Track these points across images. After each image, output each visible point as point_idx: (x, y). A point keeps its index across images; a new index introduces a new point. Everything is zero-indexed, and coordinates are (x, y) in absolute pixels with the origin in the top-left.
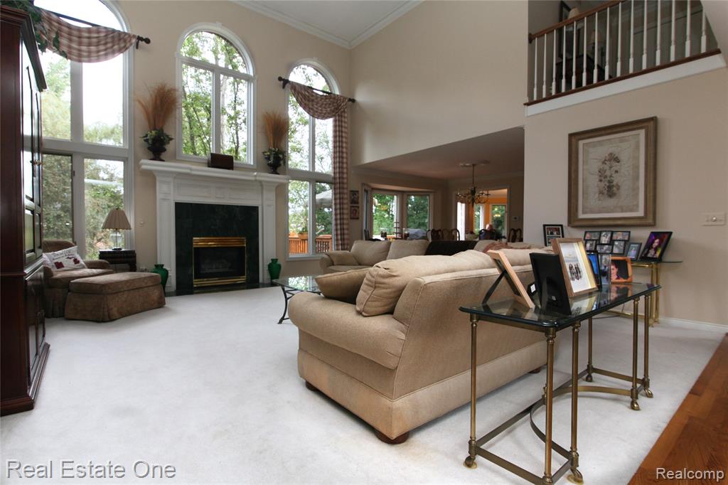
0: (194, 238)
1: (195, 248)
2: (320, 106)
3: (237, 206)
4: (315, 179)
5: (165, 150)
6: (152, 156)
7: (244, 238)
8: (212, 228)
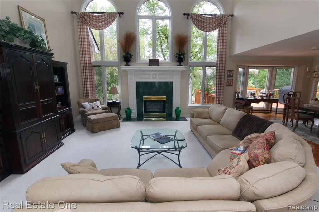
0: (144, 97)
1: (144, 101)
2: (209, 24)
3: (163, 82)
4: (205, 65)
5: (130, 60)
6: (125, 64)
7: (165, 97)
8: (151, 92)
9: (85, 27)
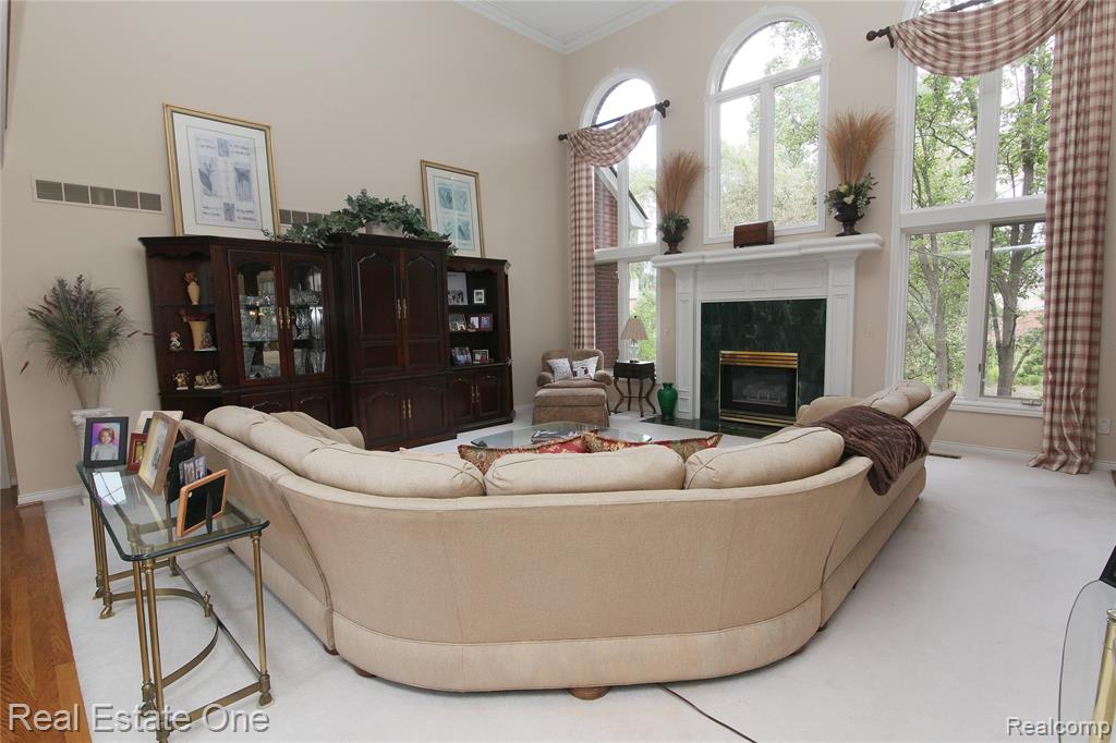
0: (722, 352)
1: (722, 365)
6: (669, 249)
7: (796, 354)
8: (748, 336)
9: (584, 166)
